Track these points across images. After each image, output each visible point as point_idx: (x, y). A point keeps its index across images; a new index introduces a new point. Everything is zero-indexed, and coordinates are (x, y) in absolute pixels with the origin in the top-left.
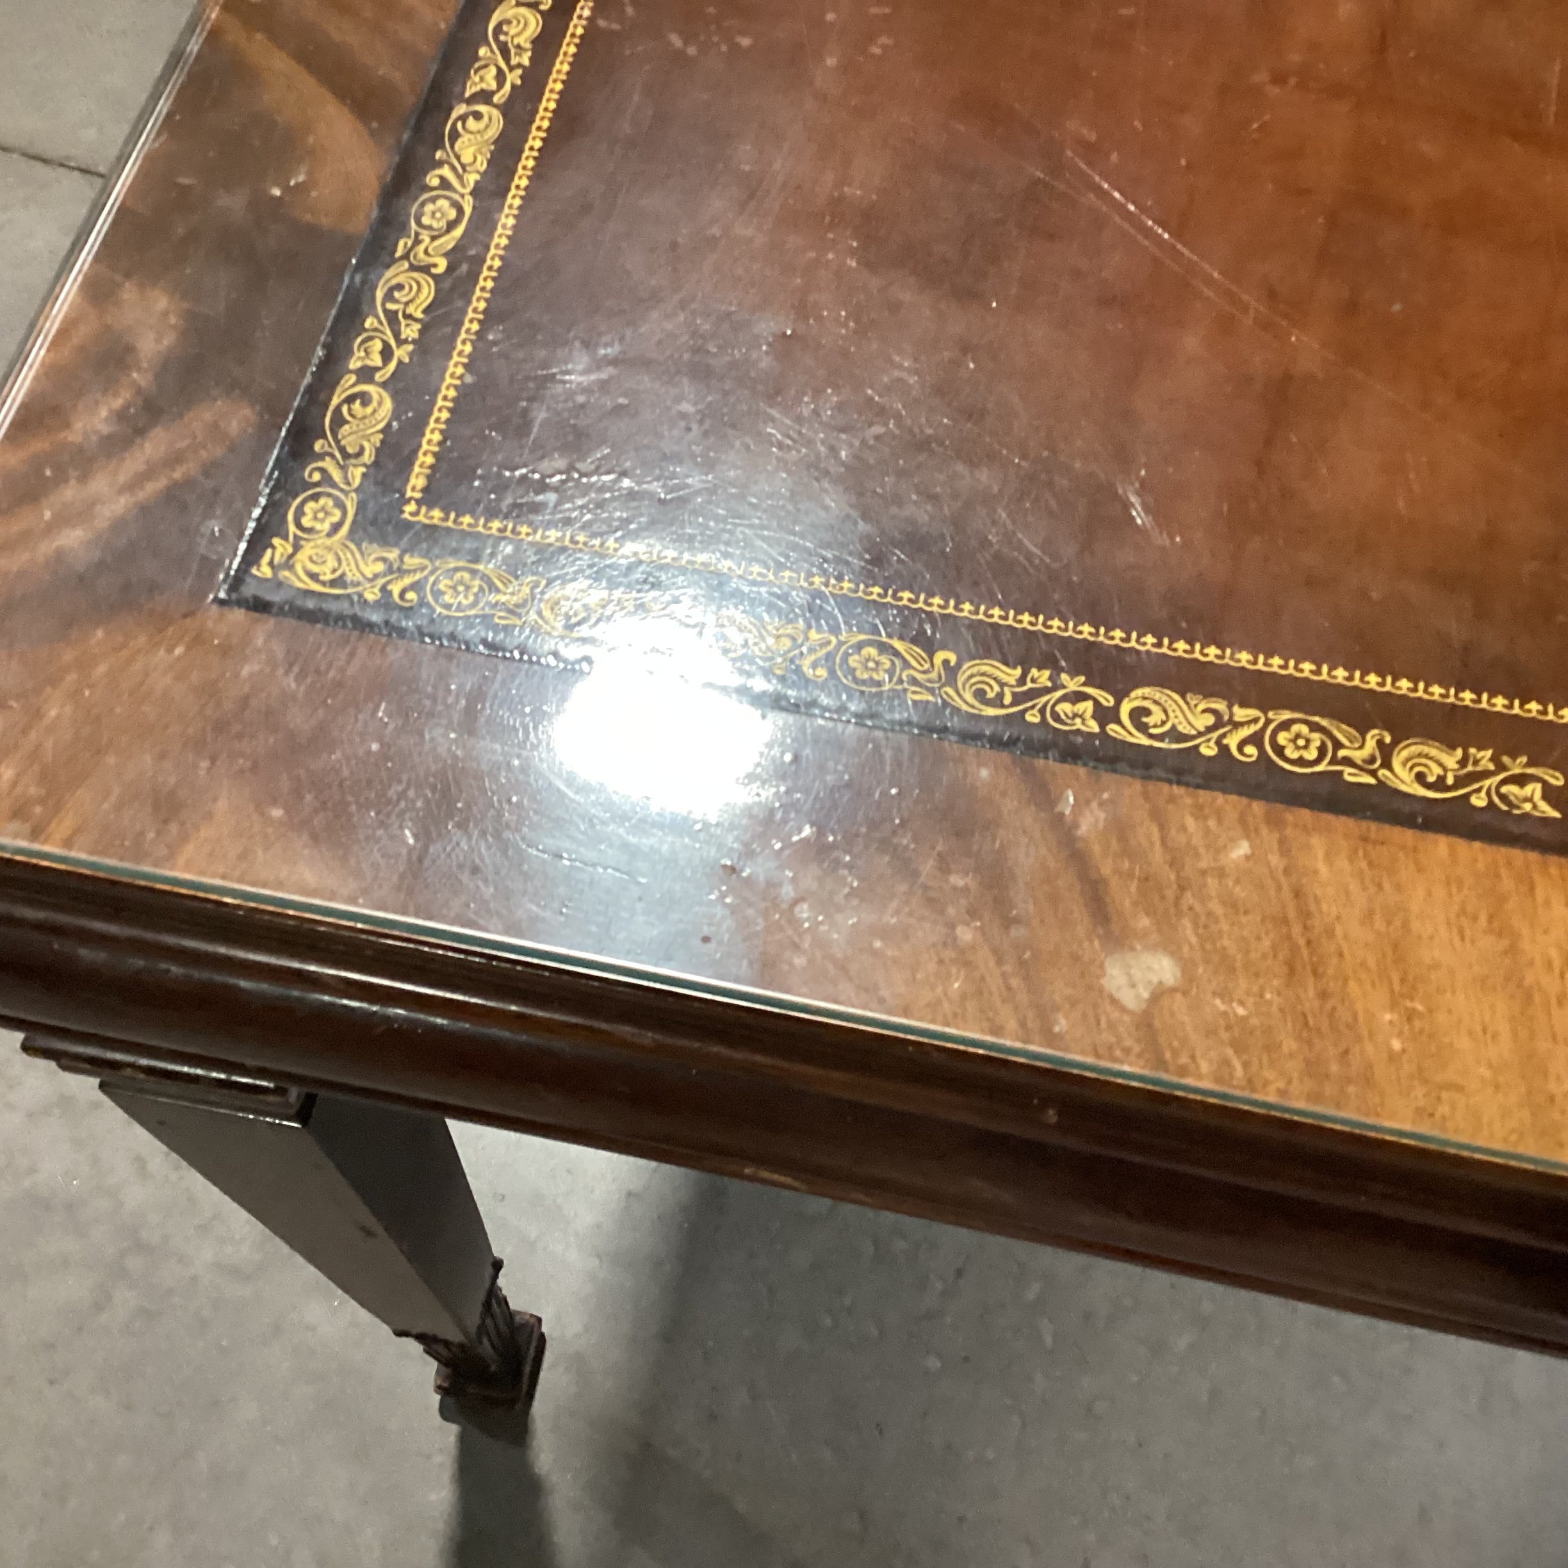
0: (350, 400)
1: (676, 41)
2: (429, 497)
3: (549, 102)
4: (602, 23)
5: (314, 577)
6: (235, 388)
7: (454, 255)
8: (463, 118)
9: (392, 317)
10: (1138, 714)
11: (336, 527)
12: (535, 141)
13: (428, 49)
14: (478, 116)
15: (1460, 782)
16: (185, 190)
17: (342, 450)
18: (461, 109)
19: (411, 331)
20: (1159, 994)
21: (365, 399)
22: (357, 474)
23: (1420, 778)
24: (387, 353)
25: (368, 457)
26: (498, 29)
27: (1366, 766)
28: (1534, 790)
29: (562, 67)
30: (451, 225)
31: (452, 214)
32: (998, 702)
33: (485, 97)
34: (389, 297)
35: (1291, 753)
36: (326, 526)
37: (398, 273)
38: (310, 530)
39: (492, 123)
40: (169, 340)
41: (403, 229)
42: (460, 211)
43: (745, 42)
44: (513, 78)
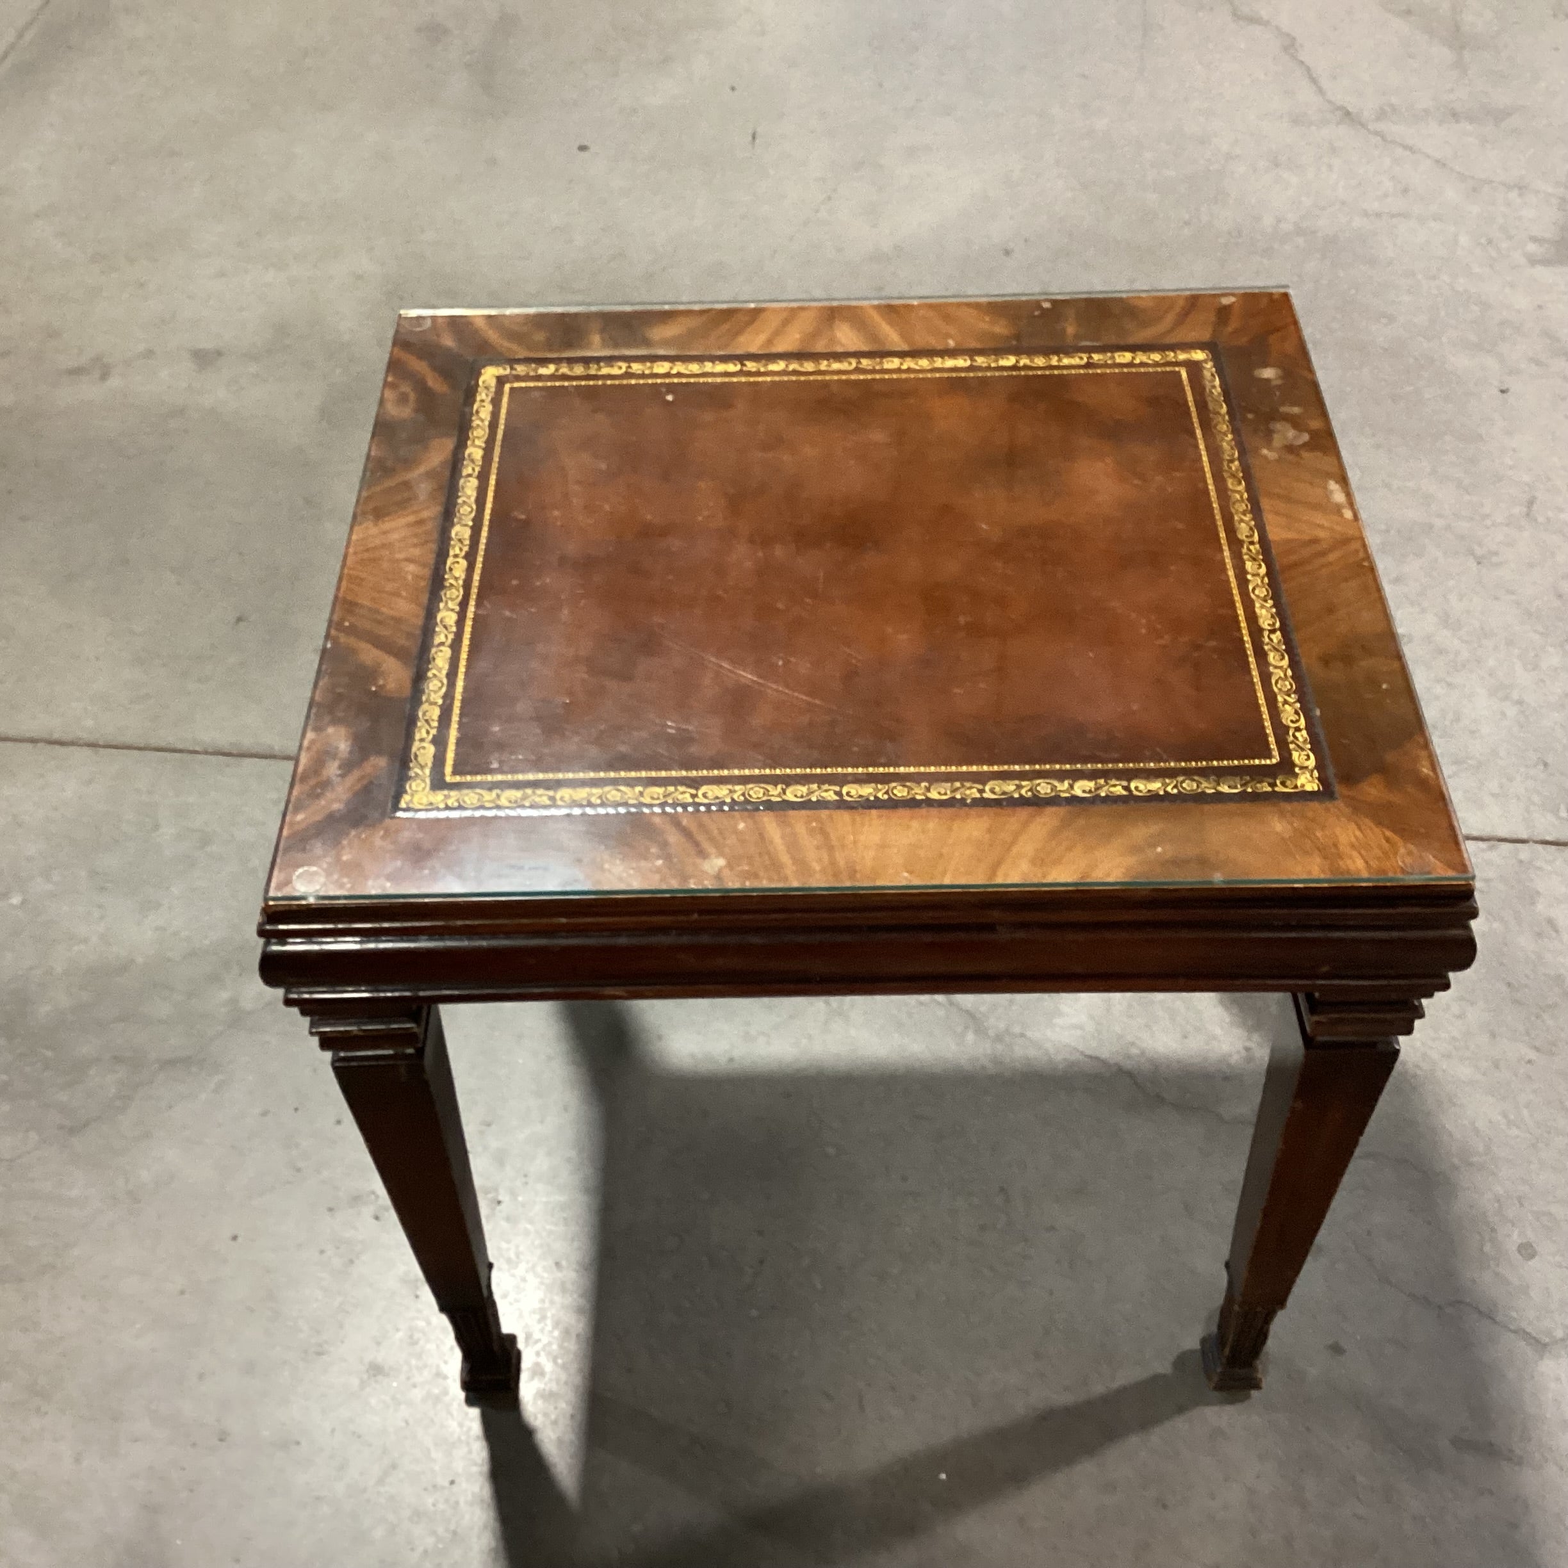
0: (419, 749)
1: (507, 613)
2: (454, 773)
3: (466, 642)
4: (480, 612)
5: (421, 804)
6: (379, 753)
7: (445, 697)
8: (436, 653)
9: (427, 721)
10: (705, 795)
11: (424, 789)
12: (464, 656)
13: (418, 632)
14: (441, 651)
15: (808, 795)
16: (340, 694)
17: (420, 765)
18: (433, 650)
19: (435, 724)
20: (720, 870)
21: (424, 748)
22: (427, 771)
23: (796, 796)
24: (428, 732)
25: (430, 764)
26: (441, 621)
27: (779, 795)
28: (831, 793)
29: (468, 629)
30: (440, 688)
31: (440, 685)
32: (658, 799)
33: (442, 644)
34: (424, 714)
35: (754, 796)
36: (420, 789)
37: (425, 707)
38: (416, 791)
39: (447, 652)
40: (349, 743)
41: (423, 692)
42: (443, 684)
43: (533, 610)
44: (451, 637)
